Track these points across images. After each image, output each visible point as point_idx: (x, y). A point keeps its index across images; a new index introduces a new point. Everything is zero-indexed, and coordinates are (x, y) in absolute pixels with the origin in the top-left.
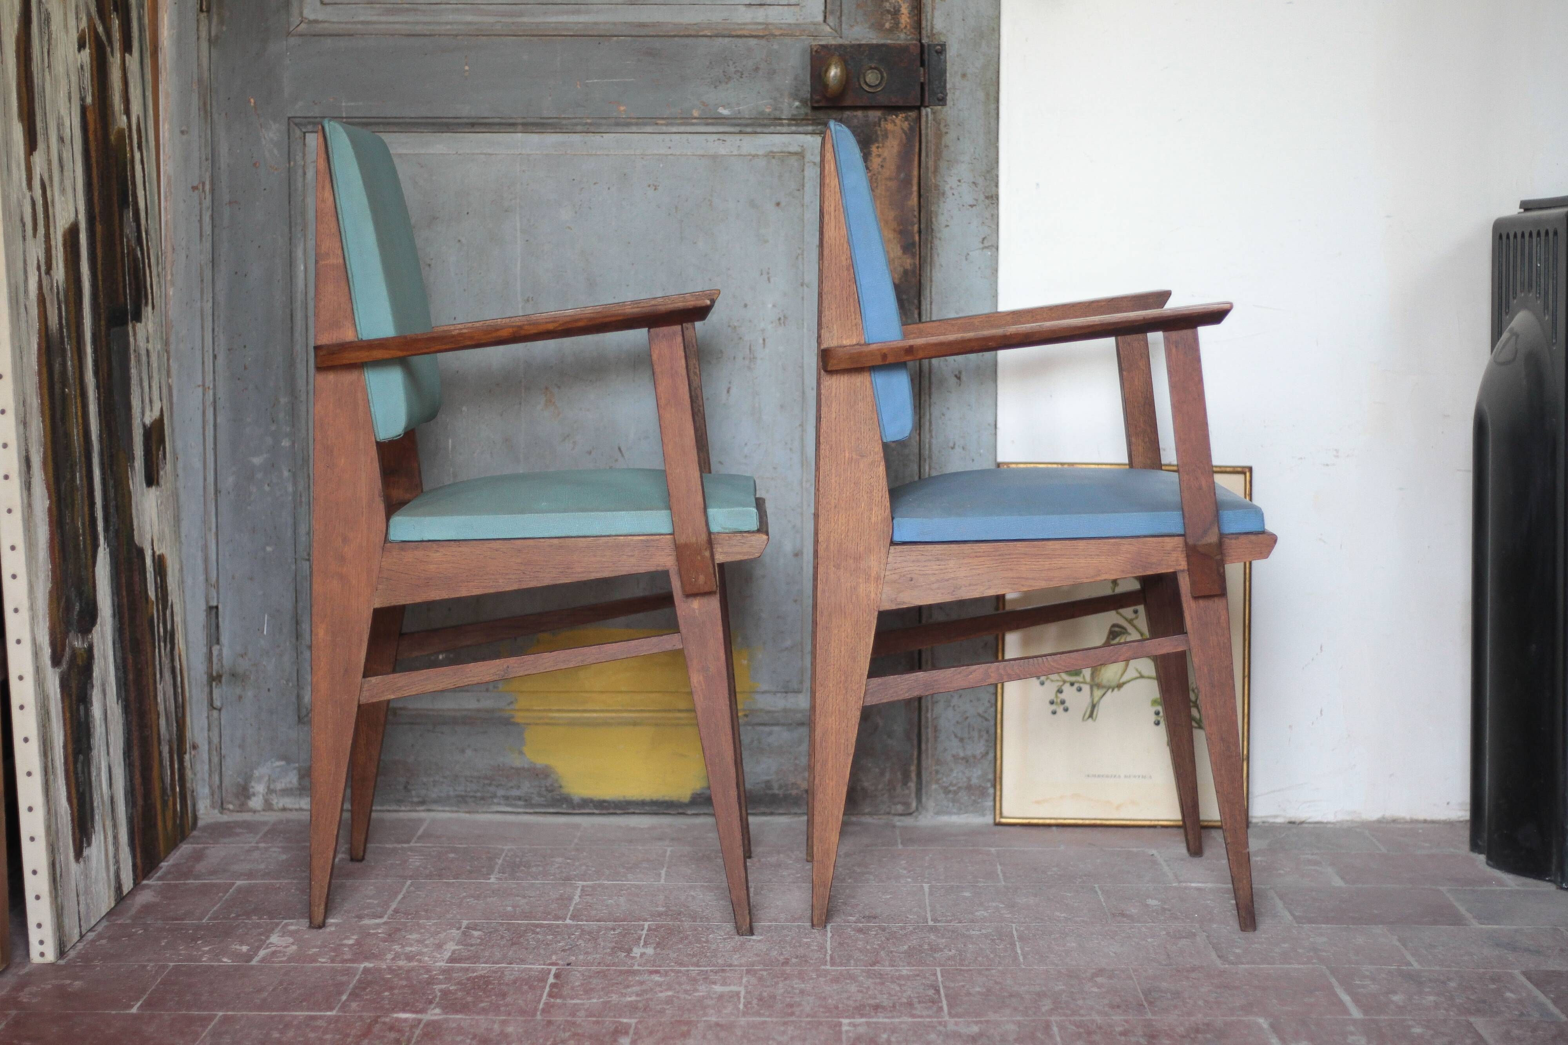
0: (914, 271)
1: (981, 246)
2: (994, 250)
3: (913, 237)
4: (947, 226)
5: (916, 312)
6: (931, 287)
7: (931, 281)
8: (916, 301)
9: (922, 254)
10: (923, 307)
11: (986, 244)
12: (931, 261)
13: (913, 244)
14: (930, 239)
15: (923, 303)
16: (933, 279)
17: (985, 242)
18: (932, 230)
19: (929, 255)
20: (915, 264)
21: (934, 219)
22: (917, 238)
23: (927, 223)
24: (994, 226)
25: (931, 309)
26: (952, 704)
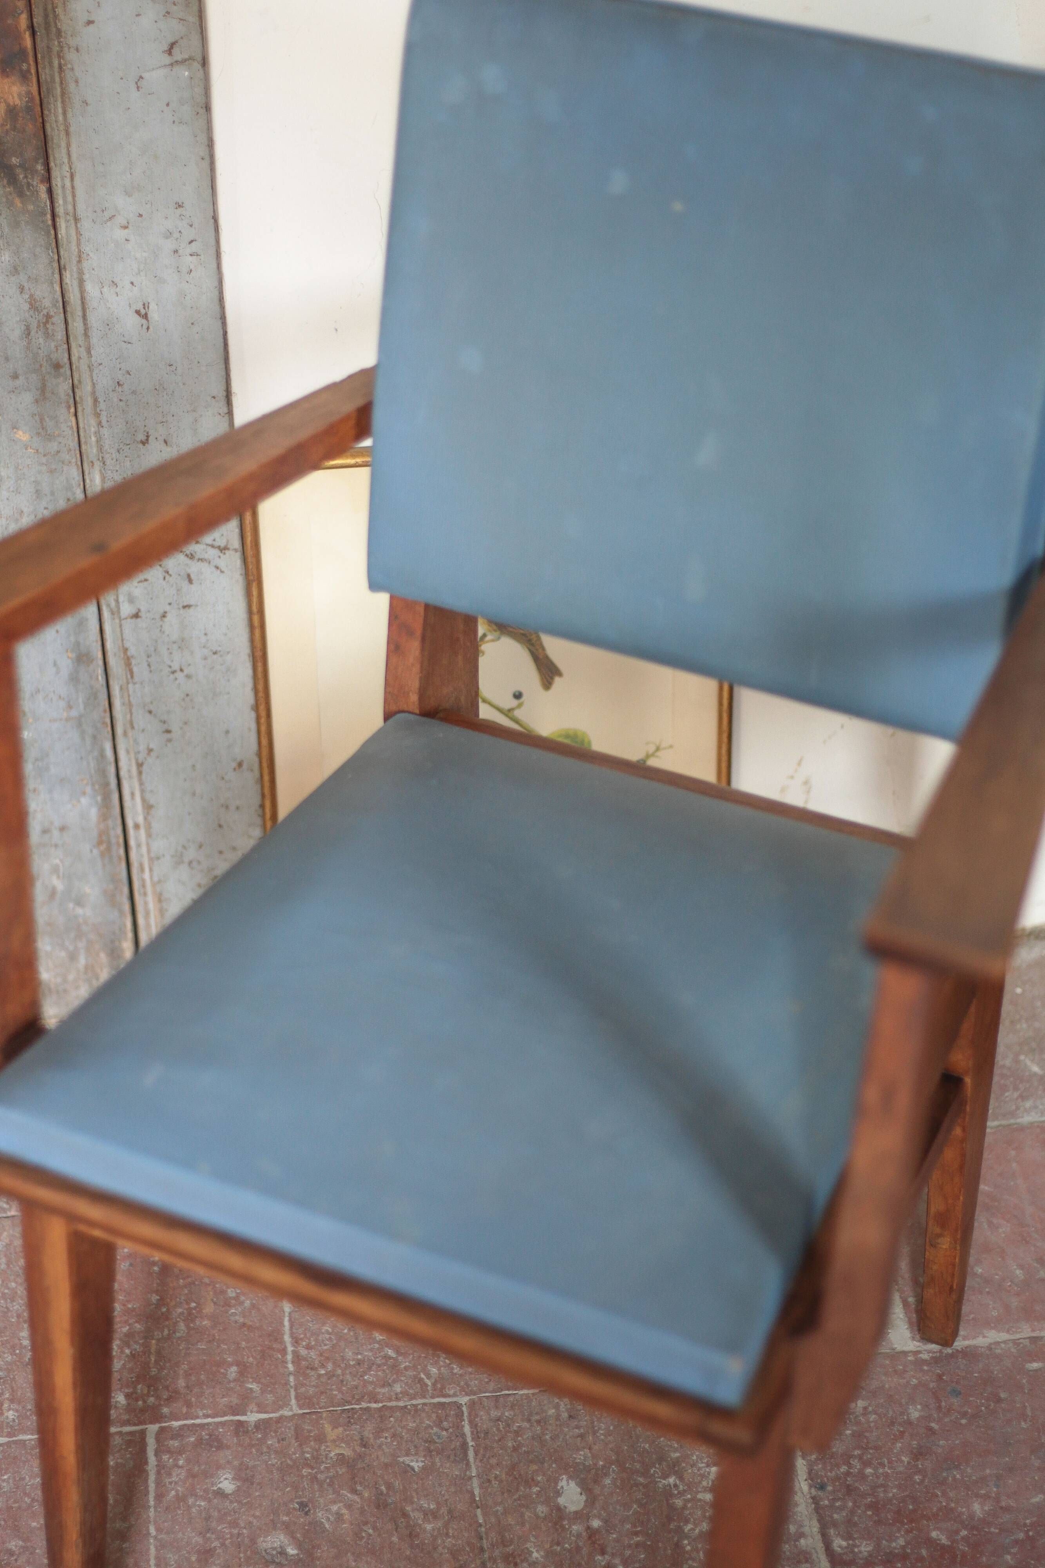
0: (29, 109)
1: (167, 60)
2: (197, 65)
3: (18, 37)
4: (90, 22)
5: (43, 189)
6: (68, 145)
7: (68, 134)
8: (40, 167)
9: (43, 78)
10: (57, 182)
11: (178, 55)
12: (63, 94)
13: (23, 52)
14: (56, 49)
15: (55, 173)
16: (72, 129)
17: (176, 50)
18: (59, 32)
19: (57, 79)
20: (29, 93)
21: (59, 11)
22: (28, 42)
23: (46, 16)
24: (193, 19)
25: (73, 187)
26: (186, 860)
